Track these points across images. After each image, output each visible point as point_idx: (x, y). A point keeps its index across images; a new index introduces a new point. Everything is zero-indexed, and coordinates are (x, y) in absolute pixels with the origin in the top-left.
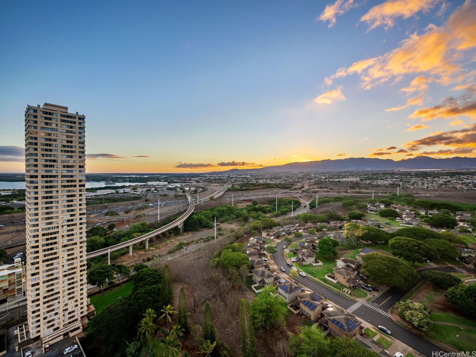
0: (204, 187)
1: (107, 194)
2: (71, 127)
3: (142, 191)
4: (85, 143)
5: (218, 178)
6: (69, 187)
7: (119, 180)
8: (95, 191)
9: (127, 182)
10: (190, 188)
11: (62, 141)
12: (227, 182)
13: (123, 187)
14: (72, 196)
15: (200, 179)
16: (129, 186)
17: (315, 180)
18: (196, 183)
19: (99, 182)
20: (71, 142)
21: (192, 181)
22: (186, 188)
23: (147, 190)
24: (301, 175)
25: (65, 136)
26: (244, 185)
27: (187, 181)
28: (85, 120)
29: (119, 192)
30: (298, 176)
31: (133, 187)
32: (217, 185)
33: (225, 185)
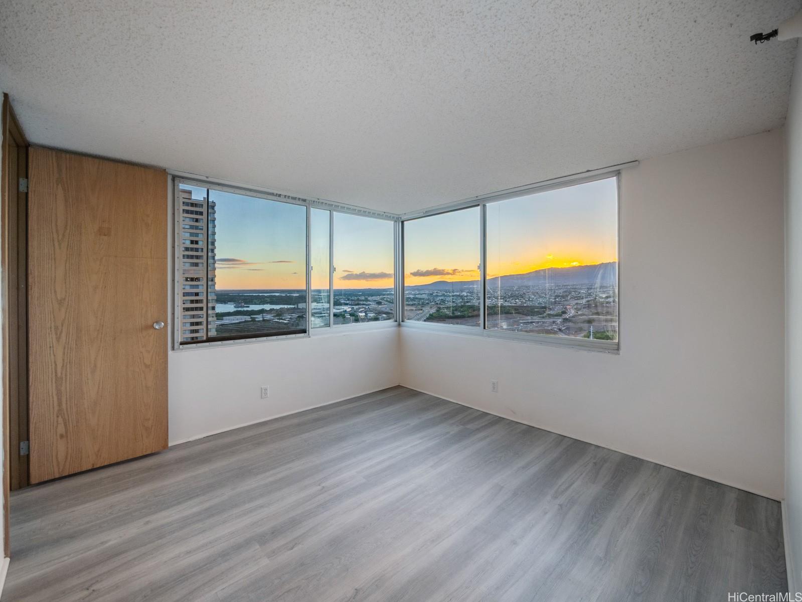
0: (390, 311)
1: (238, 323)
2: (197, 220)
3: (291, 318)
4: (216, 243)
5: (412, 296)
6: (193, 311)
7: (255, 301)
8: (221, 318)
9: (267, 303)
10: (366, 314)
11: (184, 241)
12: (428, 303)
13: (262, 311)
14: (197, 324)
15: (383, 299)
16: (272, 310)
17: (587, 299)
18: (376, 306)
19: (225, 304)
20: (197, 242)
21: (369, 303)
22: (360, 314)
23: (298, 317)
24: (561, 291)
25: (189, 234)
26: (456, 309)
27: (362, 303)
28: (216, 208)
29: (257, 319)
30: (554, 292)
31: (277, 311)
32: (412, 308)
33: (423, 309)
